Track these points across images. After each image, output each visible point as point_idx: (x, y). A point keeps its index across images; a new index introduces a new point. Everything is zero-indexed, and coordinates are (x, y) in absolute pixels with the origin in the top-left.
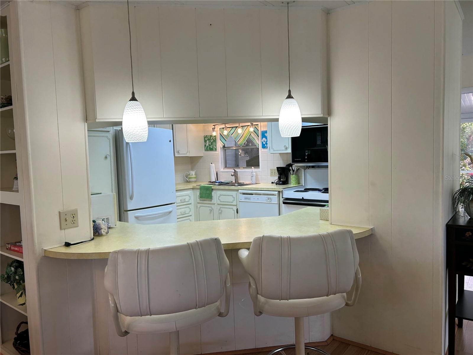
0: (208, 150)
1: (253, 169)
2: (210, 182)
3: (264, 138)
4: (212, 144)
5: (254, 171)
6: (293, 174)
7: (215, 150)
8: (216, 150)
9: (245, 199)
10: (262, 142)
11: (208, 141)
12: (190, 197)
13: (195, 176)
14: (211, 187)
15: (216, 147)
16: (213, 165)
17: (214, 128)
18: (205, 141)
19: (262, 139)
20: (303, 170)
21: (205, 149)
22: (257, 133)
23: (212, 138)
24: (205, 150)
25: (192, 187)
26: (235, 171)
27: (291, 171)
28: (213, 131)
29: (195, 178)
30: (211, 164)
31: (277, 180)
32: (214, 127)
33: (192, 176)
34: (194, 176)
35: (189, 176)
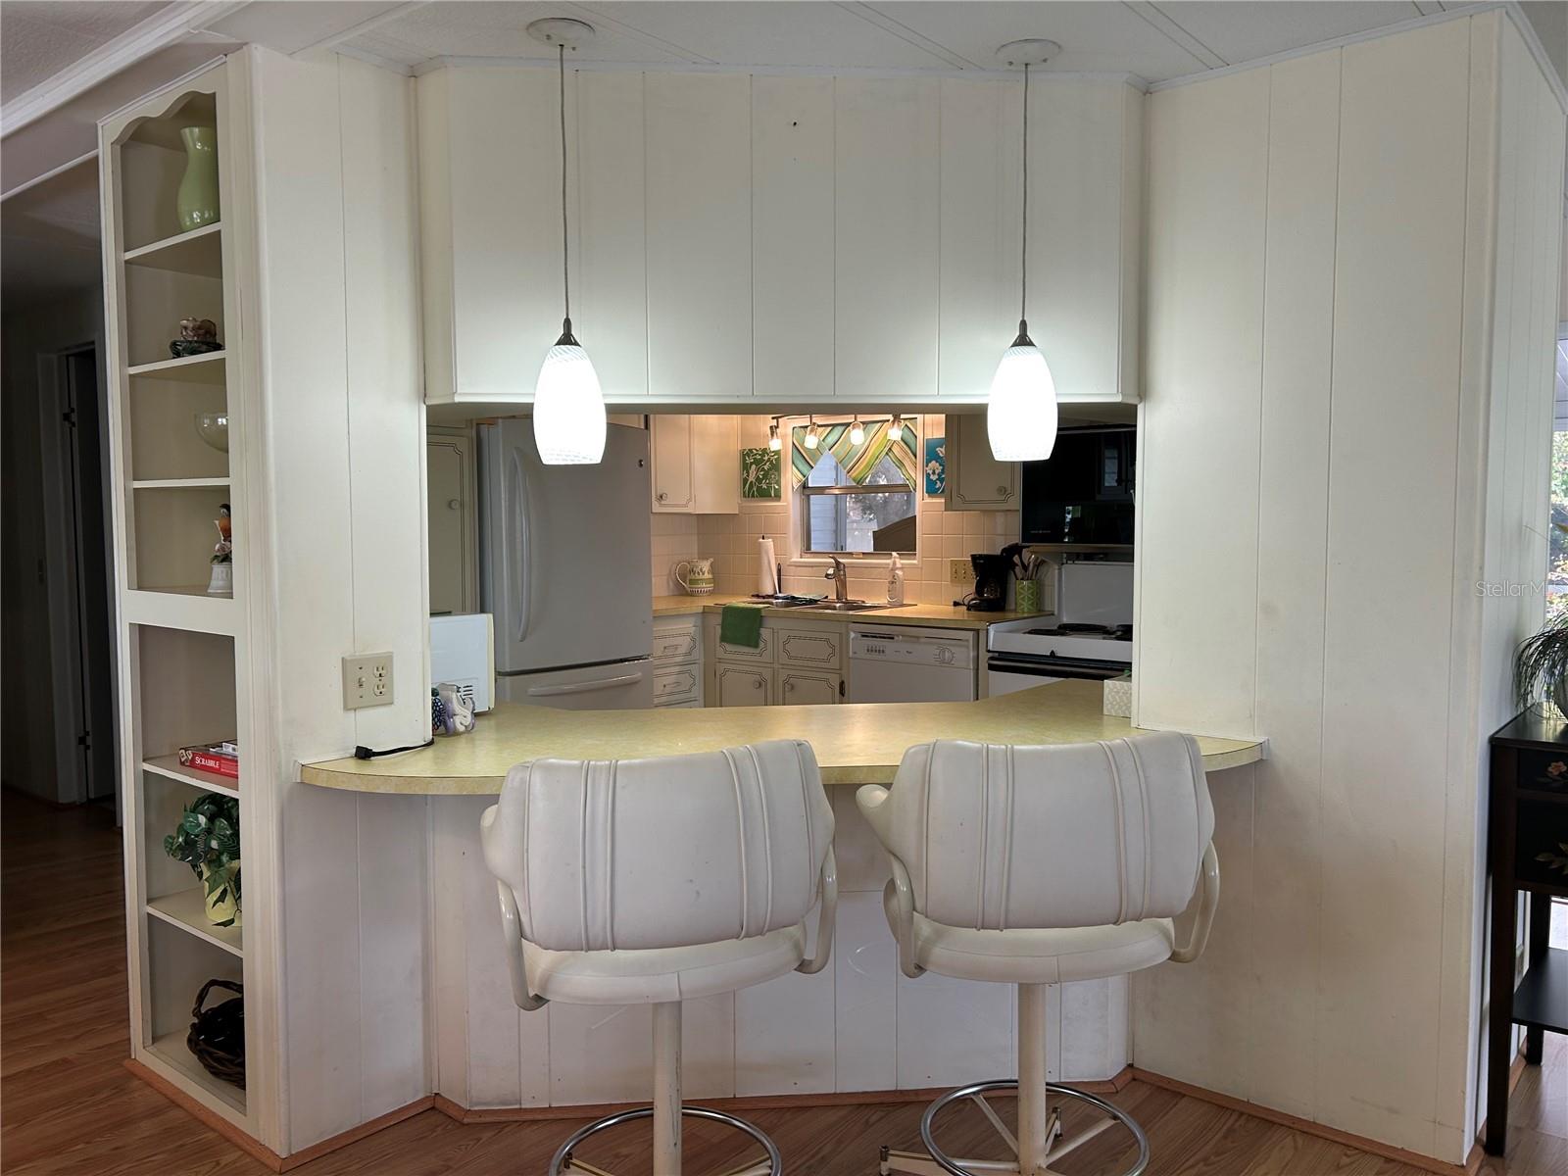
0: (753, 496)
1: (896, 559)
2: (758, 596)
3: (934, 462)
4: (765, 476)
6: (1022, 579)
8: (778, 497)
9: (871, 651)
11: (754, 466)
12: (693, 640)
13: (710, 576)
14: (761, 610)
17: (777, 427)
18: (746, 467)
19: (927, 466)
20: (1057, 567)
21: (744, 493)
22: (913, 446)
23: (766, 458)
25: (700, 610)
26: (838, 563)
27: (1018, 570)
28: (772, 435)
29: (710, 581)
30: (761, 540)
31: (972, 596)
32: (774, 422)
33: (701, 576)
35: (692, 576)
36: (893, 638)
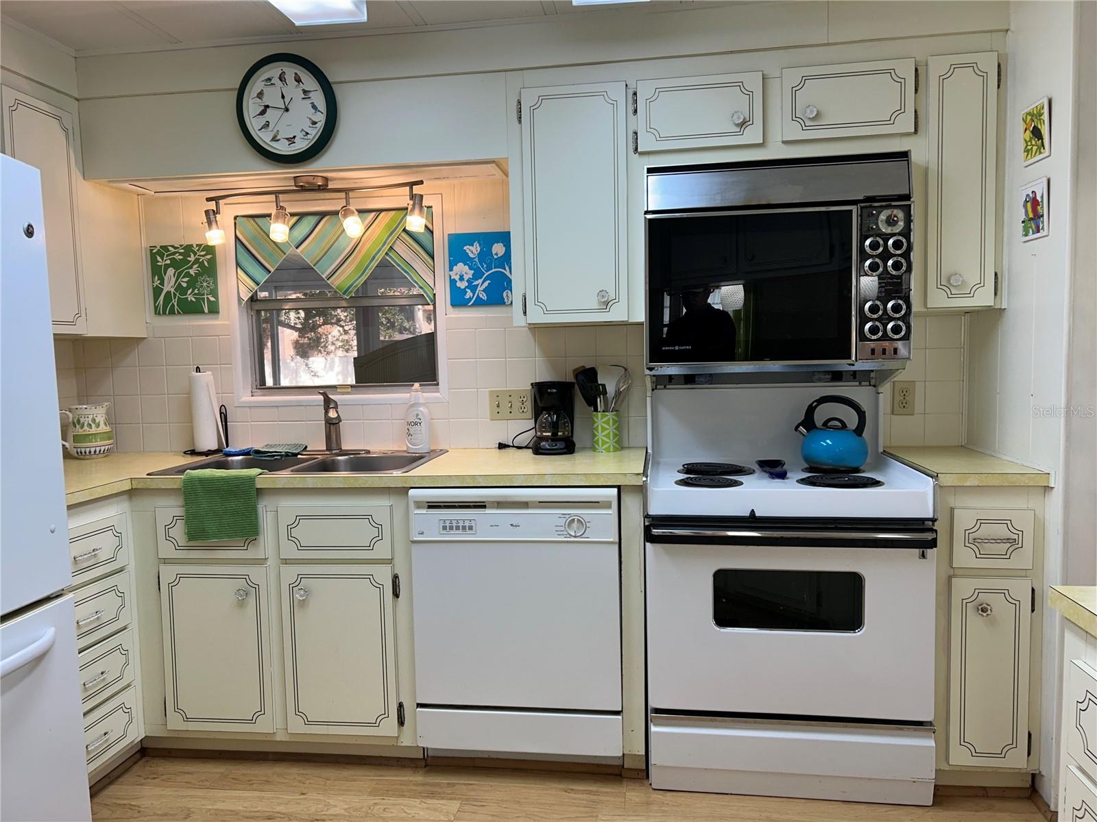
0: (172, 312)
1: (416, 393)
2: (193, 453)
3: (460, 265)
4: (193, 282)
5: (420, 402)
7: (211, 312)
8: (214, 310)
9: (444, 528)
10: (453, 282)
11: (171, 271)
12: (118, 535)
14: (251, 480)
15: (217, 298)
16: (206, 377)
17: (216, 212)
18: (157, 271)
19: (451, 270)
21: (156, 308)
22: (427, 243)
23: (192, 258)
24: (157, 312)
25: (127, 487)
26: (327, 401)
28: (206, 224)
29: (107, 436)
30: (195, 373)
32: (212, 206)
33: (94, 430)
34: (103, 428)
35: (79, 431)
36: (484, 507)
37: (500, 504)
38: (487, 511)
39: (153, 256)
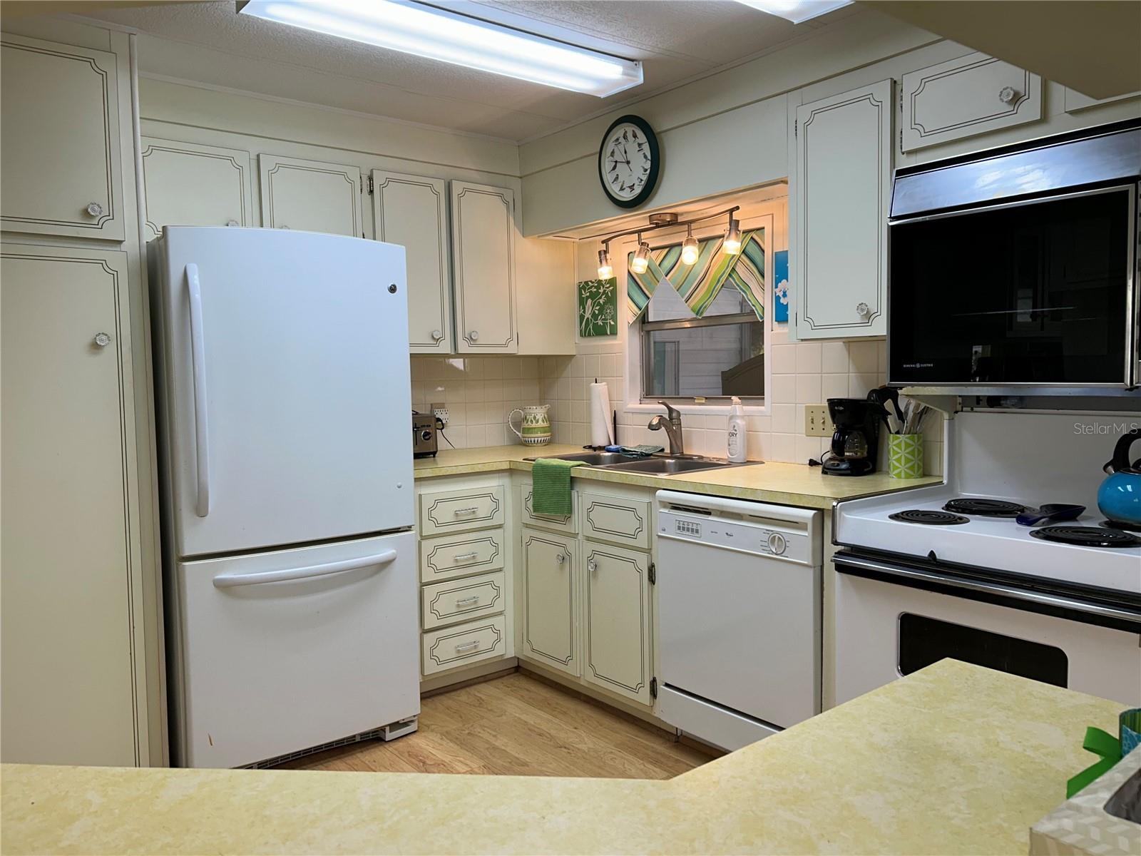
2: (590, 447)
4: (601, 311)
5: (738, 414)
6: (898, 433)
7: (611, 334)
9: (679, 528)
10: (778, 298)
11: (589, 301)
12: (496, 501)
13: (546, 424)
15: (616, 323)
16: (602, 386)
17: (605, 252)
18: (582, 302)
19: (776, 287)
20: (946, 416)
22: (758, 259)
23: (601, 291)
24: (581, 335)
25: (506, 466)
26: (670, 410)
28: (601, 261)
30: (594, 384)
32: (603, 247)
33: (534, 425)
34: (541, 424)
35: (525, 425)
36: (709, 513)
37: (724, 514)
38: (710, 518)
39: (580, 289)
